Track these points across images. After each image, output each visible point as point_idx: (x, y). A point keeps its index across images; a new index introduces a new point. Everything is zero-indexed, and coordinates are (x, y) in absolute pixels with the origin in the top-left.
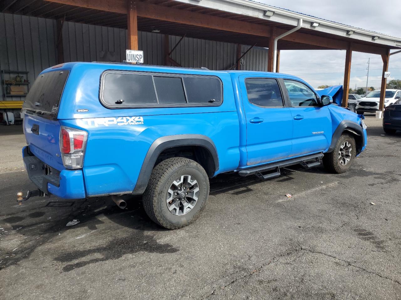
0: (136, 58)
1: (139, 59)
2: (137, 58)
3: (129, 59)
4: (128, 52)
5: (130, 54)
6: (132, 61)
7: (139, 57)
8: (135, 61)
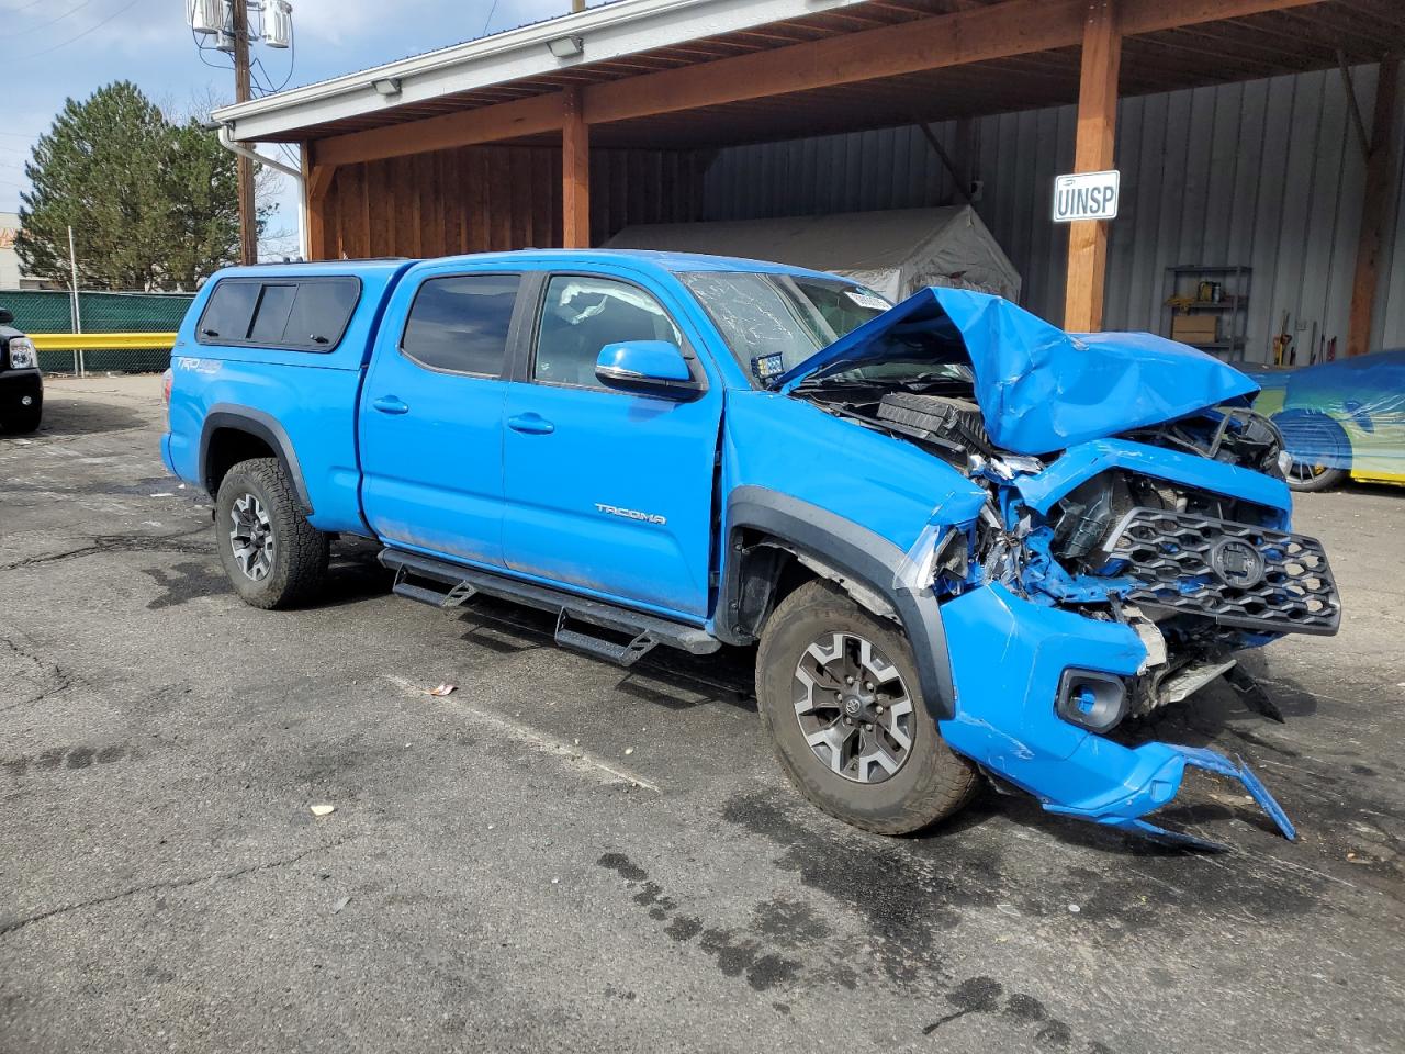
0: (1091, 203)
1: (1099, 207)
2: (1094, 199)
3: (1063, 210)
4: (1062, 183)
5: (1068, 192)
6: (1075, 215)
7: (1100, 197)
8: (1085, 212)
